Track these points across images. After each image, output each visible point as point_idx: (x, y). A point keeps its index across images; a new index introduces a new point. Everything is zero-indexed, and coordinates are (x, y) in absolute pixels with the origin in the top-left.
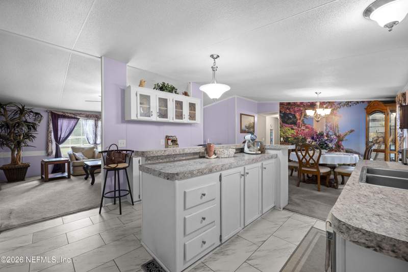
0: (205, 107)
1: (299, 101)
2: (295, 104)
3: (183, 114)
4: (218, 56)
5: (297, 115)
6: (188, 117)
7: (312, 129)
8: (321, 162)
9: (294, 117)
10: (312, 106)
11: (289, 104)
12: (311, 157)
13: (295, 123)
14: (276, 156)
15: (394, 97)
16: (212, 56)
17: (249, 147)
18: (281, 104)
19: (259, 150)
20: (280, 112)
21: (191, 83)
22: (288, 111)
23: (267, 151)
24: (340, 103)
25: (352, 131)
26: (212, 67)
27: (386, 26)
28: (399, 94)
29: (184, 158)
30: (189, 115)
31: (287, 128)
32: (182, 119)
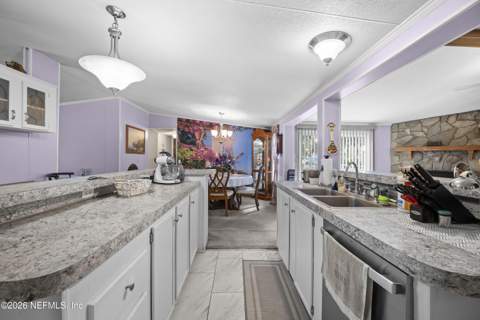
0: (64, 104)
1: (198, 120)
2: (194, 122)
3: (11, 108)
4: (124, 15)
5: (197, 134)
6: (25, 117)
7: (211, 151)
8: (228, 186)
9: (194, 136)
10: (211, 126)
11: (188, 121)
12: (220, 181)
13: (194, 143)
14: (199, 184)
15: (270, 127)
16: (110, 9)
17: (163, 174)
18: (179, 120)
19: (178, 178)
20: (179, 129)
21: (31, 51)
22: (187, 130)
23: (186, 178)
24: (234, 127)
25: (242, 154)
26: (110, 30)
27: (325, 60)
28: (275, 125)
29: (41, 210)
30: (28, 114)
31: (185, 148)
32: (7, 118)
